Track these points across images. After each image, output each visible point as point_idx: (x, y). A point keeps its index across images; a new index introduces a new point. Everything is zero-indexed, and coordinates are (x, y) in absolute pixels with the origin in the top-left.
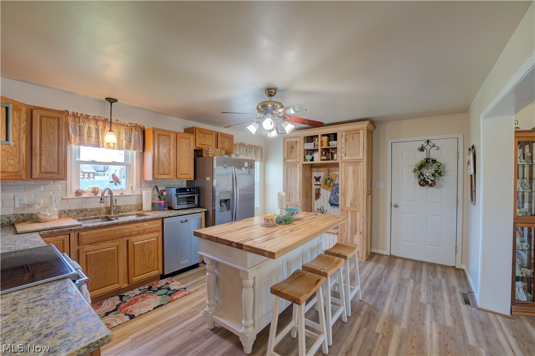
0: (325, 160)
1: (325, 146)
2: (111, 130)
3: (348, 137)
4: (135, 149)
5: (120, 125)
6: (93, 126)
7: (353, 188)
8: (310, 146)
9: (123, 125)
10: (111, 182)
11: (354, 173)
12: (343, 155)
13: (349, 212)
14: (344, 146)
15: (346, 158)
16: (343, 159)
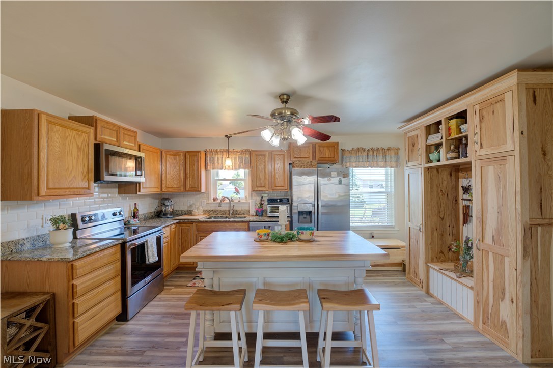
0: (452, 158)
1: (454, 135)
2: (228, 157)
3: (484, 113)
4: (245, 168)
5: (234, 152)
6: (220, 156)
7: (496, 208)
8: (434, 139)
9: (238, 152)
10: (234, 193)
11: (498, 179)
12: (478, 147)
13: (491, 254)
14: (478, 130)
15: (483, 152)
16: (478, 154)
